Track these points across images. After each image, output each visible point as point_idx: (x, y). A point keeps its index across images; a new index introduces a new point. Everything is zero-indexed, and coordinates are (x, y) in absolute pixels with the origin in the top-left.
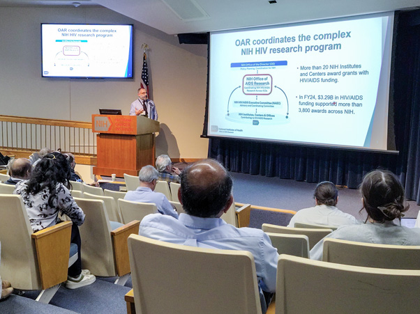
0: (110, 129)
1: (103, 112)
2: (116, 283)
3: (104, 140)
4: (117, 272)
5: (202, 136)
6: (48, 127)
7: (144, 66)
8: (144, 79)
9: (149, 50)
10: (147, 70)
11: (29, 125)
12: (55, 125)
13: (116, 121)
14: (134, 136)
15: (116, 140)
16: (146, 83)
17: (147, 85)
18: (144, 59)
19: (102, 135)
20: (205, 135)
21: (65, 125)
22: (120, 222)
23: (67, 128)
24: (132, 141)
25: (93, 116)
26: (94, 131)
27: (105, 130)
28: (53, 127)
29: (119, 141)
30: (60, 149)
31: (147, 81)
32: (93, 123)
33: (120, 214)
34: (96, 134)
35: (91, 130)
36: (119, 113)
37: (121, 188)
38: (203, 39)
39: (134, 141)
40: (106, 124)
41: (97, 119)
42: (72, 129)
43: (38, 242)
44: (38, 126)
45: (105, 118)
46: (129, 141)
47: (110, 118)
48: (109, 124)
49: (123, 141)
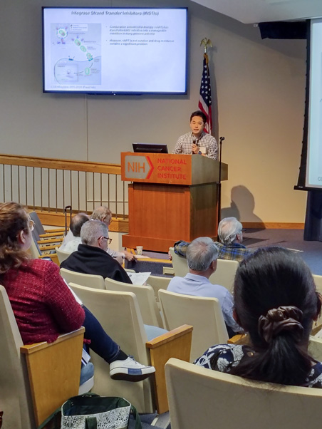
0: (148, 177)
1: (139, 148)
2: (153, 424)
3: (139, 193)
4: (156, 407)
5: (296, 188)
6: (53, 171)
7: (204, 74)
8: (203, 96)
9: (213, 49)
10: (208, 80)
11: (22, 168)
12: (64, 168)
13: (159, 164)
14: (187, 186)
15: (159, 194)
16: (207, 102)
17: (209, 105)
18: (205, 63)
19: (136, 185)
20: (301, 185)
21: (79, 169)
22: (161, 326)
23: (82, 174)
24: (184, 195)
25: (123, 155)
26: (124, 179)
27: (142, 176)
28: (60, 172)
29: (162, 195)
30: (71, 207)
31: (209, 99)
32: (123, 166)
33: (161, 312)
34: (127, 183)
35: (119, 177)
36: (163, 149)
37: (166, 270)
38: (300, 30)
39: (187, 196)
40: (142, 167)
41: (129, 159)
42: (90, 174)
44: (38, 170)
45: (142, 159)
46: (178, 195)
47: (148, 158)
48: (148, 168)
49: (169, 194)
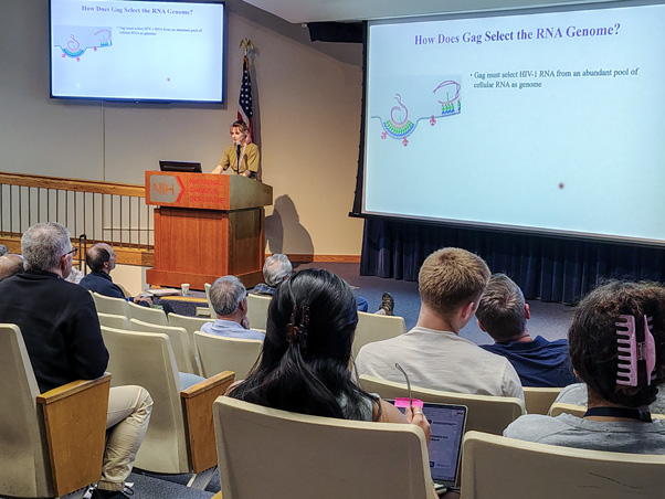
0: (178, 200)
1: (167, 166)
2: (189, 485)
3: (167, 220)
4: (191, 466)
5: (351, 215)
6: (62, 193)
7: (244, 81)
8: (243, 106)
9: (254, 51)
10: (249, 87)
11: (25, 189)
12: (75, 189)
13: (191, 185)
14: (225, 212)
15: (191, 220)
16: (247, 113)
17: (249, 116)
18: (245, 68)
19: (163, 210)
20: (356, 211)
21: (94, 190)
22: (197, 373)
23: (98, 196)
24: (220, 223)
25: (148, 175)
26: (149, 203)
27: (170, 199)
28: (71, 193)
29: (195, 223)
30: (84, 236)
31: (250, 110)
32: (147, 187)
33: (197, 359)
34: (152, 207)
35: (143, 200)
36: (196, 168)
37: (200, 310)
38: (355, 33)
39: (224, 224)
40: (171, 189)
41: (153, 178)
42: (107, 197)
43: (49, 411)
44: (43, 191)
45: (171, 179)
46: (214, 222)
47: (179, 178)
48: (178, 189)
49: (203, 221)
